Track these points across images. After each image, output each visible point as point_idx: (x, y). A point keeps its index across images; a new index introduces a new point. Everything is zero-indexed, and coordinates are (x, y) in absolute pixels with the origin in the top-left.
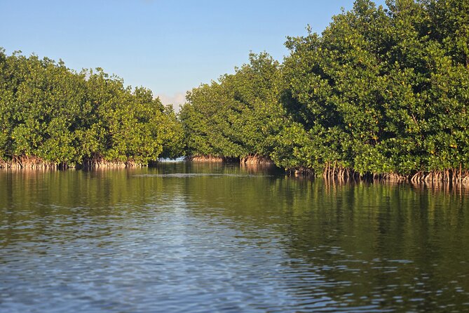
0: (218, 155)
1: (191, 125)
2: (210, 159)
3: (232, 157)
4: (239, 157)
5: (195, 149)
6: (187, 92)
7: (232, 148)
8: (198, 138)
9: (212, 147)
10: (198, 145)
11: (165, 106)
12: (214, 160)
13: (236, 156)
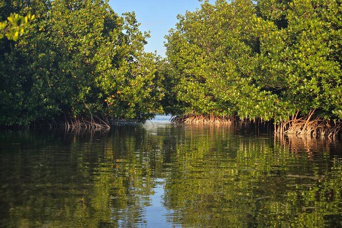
0: (224, 114)
1: (181, 64)
2: (211, 121)
3: (258, 119)
4: (272, 120)
5: (188, 105)
6: (178, 16)
7: (257, 101)
8: (192, 85)
9: (215, 101)
10: (192, 97)
11: (120, 15)
12: (218, 122)
13: (267, 119)
